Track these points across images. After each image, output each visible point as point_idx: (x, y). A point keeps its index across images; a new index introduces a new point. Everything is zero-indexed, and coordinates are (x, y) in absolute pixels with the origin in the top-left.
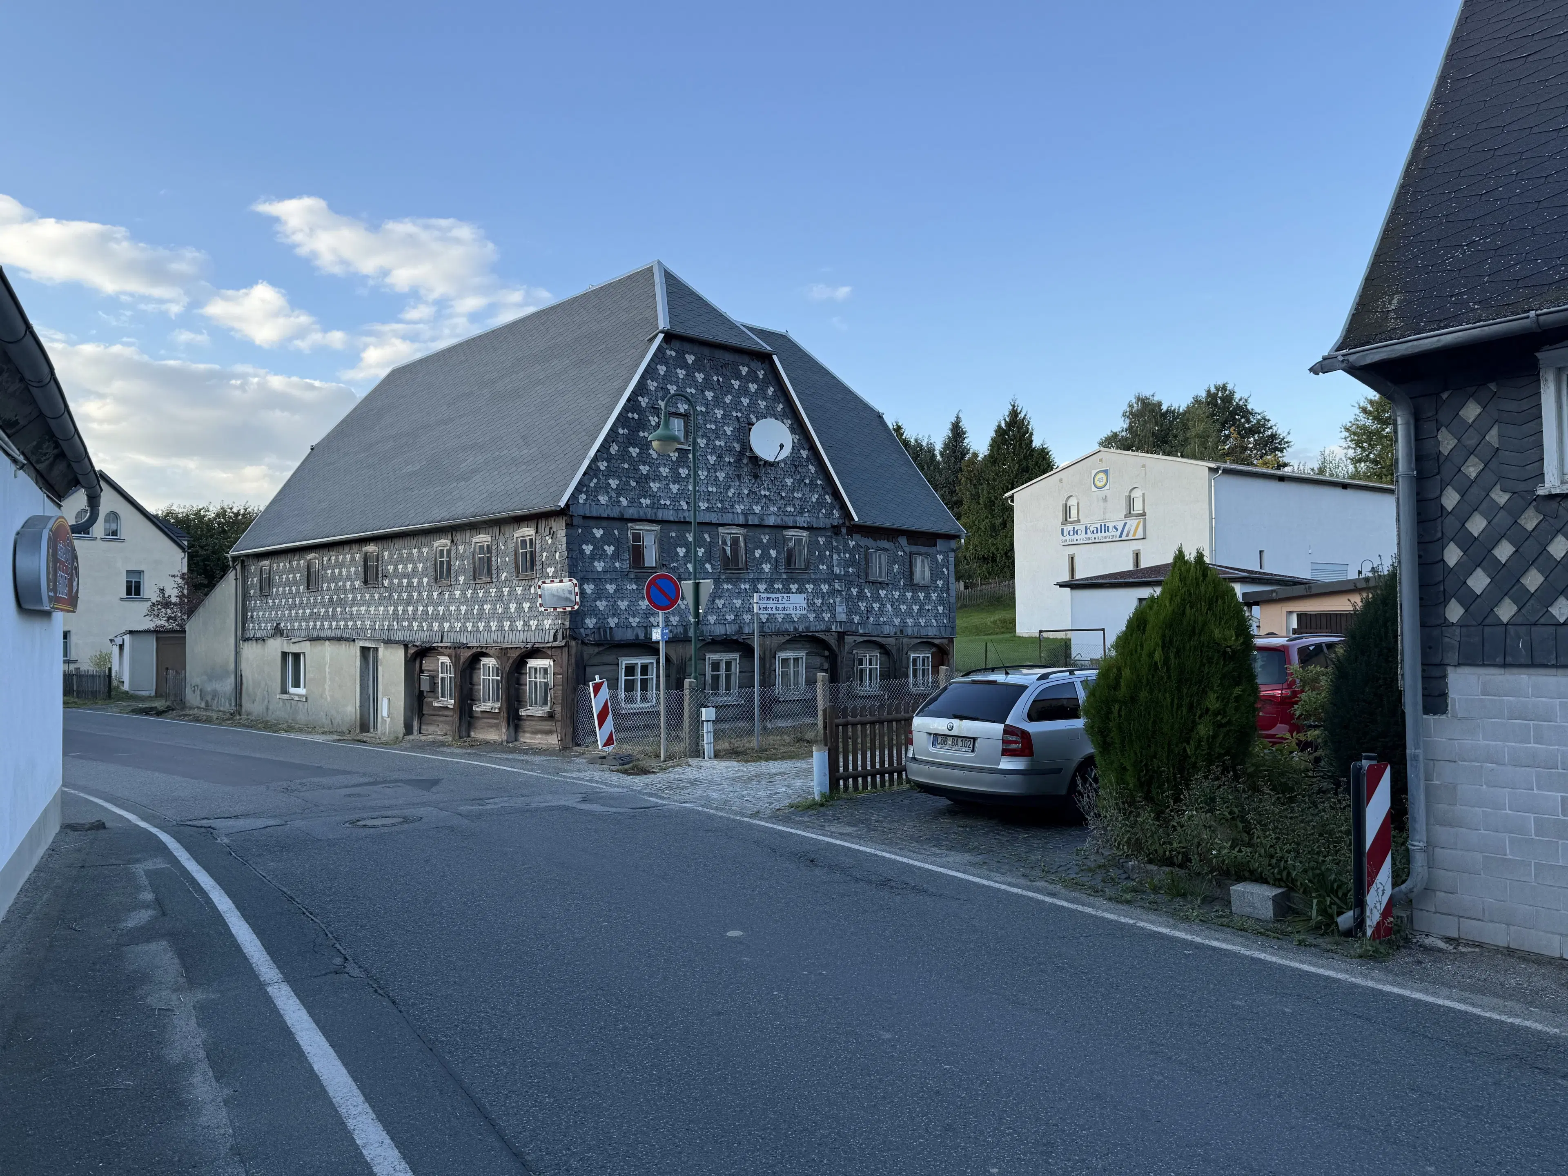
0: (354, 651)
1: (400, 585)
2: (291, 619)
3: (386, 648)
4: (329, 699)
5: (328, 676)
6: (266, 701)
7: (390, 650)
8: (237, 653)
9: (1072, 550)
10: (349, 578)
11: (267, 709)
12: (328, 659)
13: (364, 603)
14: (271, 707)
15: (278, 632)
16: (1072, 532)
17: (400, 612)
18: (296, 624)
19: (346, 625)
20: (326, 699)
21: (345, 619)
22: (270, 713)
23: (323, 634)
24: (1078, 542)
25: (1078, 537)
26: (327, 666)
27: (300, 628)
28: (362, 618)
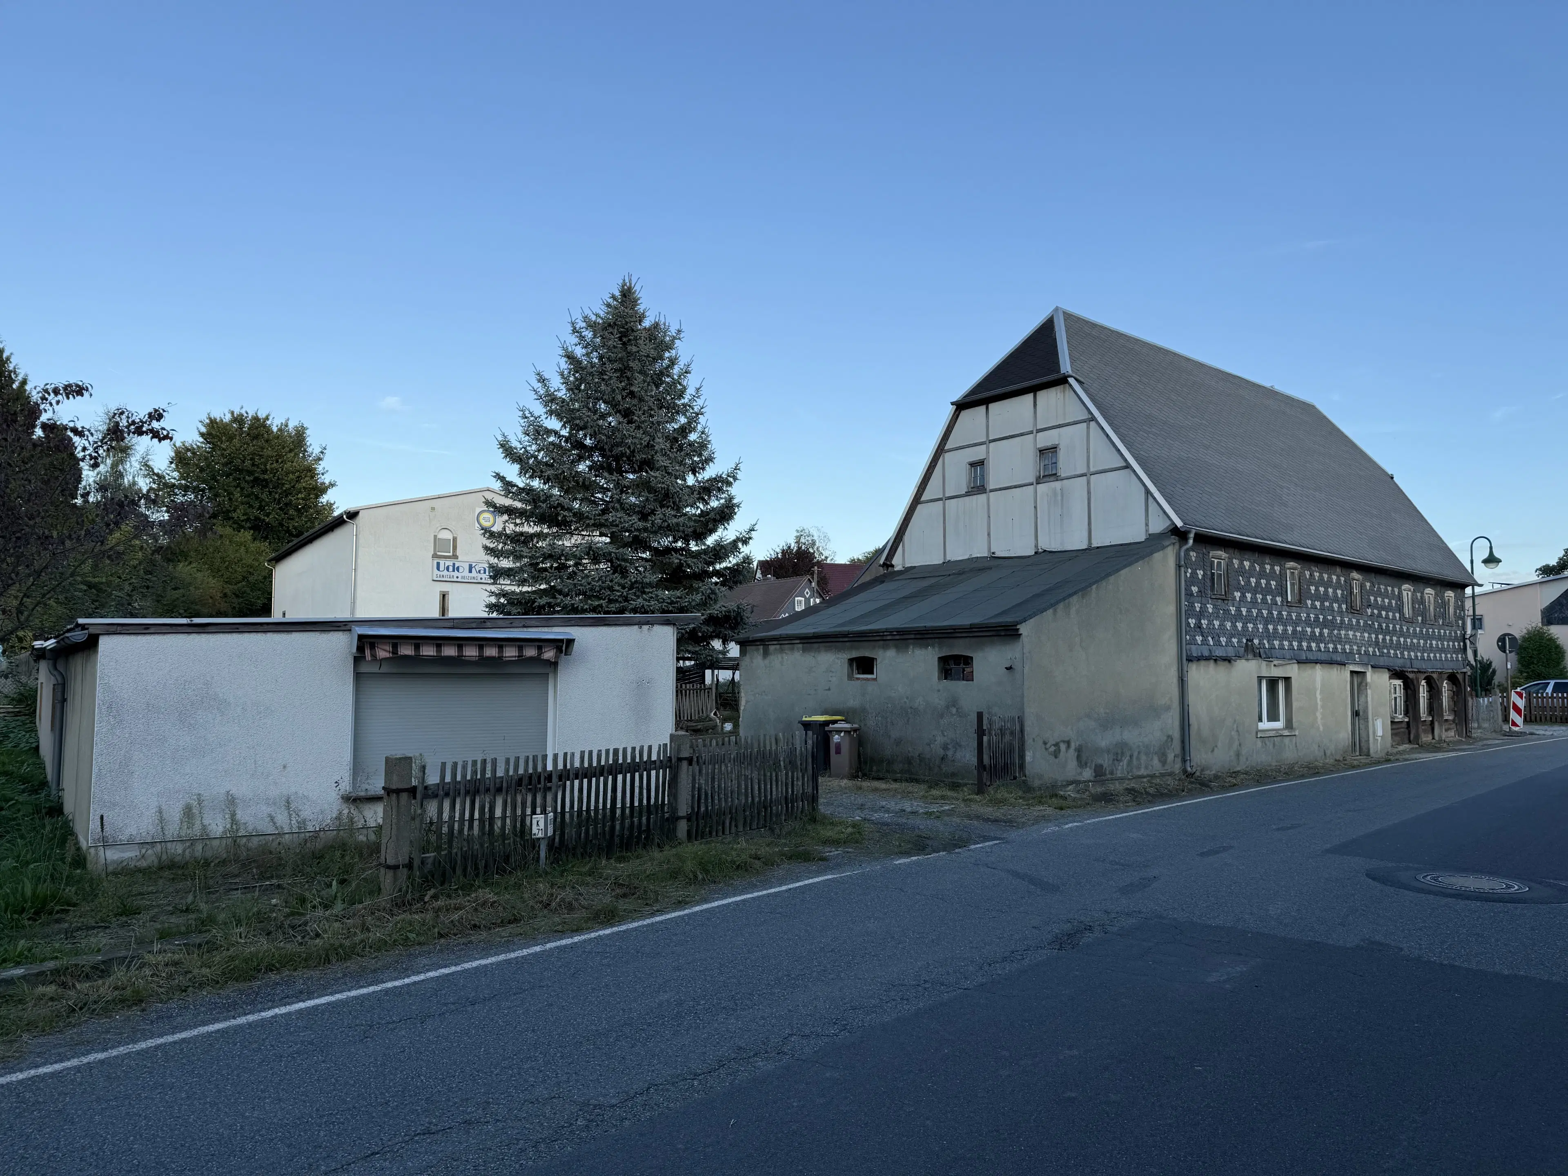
0: (1344, 675)
1: (1380, 615)
2: (1271, 637)
3: (1374, 672)
4: (1321, 728)
5: (1319, 703)
6: (1236, 743)
7: (1377, 674)
8: (1182, 681)
9: (445, 587)
10: (1336, 599)
11: (1238, 755)
12: (1318, 685)
13: (1350, 627)
14: (1244, 752)
15: (1251, 651)
16: (451, 569)
17: (1381, 640)
18: (1276, 643)
19: (1335, 648)
20: (1318, 728)
21: (1334, 642)
22: (1243, 759)
23: (1311, 656)
24: (459, 580)
25: (459, 575)
26: (1318, 692)
27: (1282, 647)
28: (1349, 641)
